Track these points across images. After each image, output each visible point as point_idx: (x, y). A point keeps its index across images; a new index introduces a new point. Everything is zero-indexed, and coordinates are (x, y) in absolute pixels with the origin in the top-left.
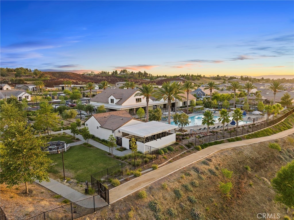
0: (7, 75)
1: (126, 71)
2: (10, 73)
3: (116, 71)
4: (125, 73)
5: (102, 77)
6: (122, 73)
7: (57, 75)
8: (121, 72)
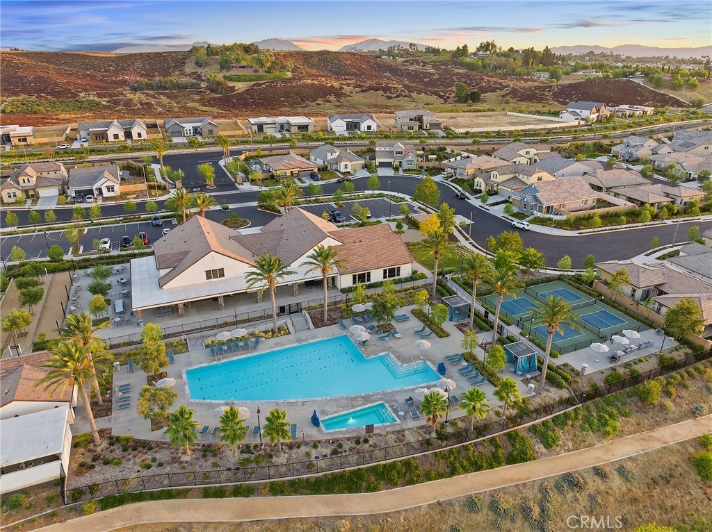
0: (206, 63)
1: (494, 46)
2: (213, 57)
3: (465, 47)
4: (488, 52)
5: (425, 64)
6: (481, 52)
7: (316, 60)
8: (478, 49)
